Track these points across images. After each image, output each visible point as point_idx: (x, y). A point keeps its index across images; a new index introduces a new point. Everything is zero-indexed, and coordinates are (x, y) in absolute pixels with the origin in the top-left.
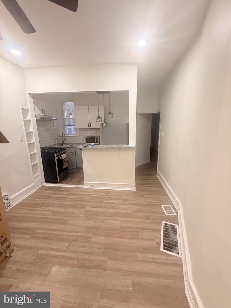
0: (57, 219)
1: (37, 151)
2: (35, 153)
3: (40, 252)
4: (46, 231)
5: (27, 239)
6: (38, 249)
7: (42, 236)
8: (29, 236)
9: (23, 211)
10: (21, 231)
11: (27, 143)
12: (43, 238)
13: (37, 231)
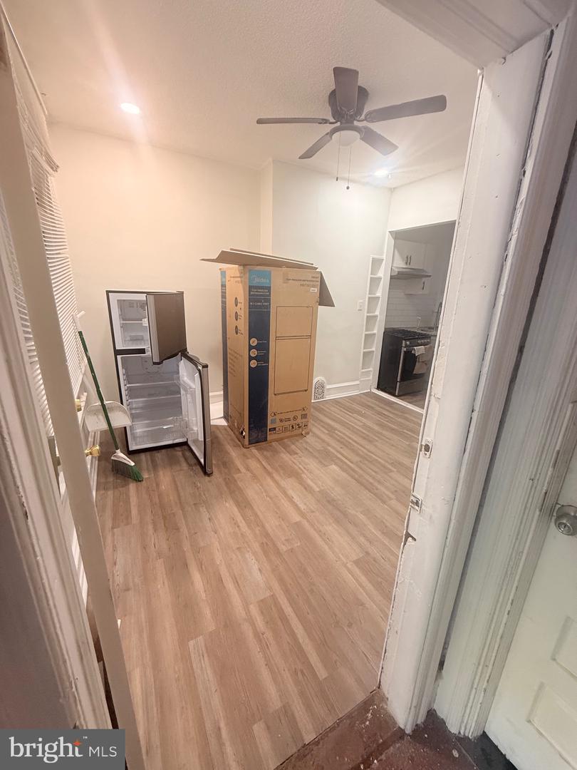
0: (364, 434)
1: (378, 331)
2: (374, 334)
3: (329, 448)
4: (344, 437)
5: (324, 432)
6: (329, 445)
7: (338, 438)
8: (327, 432)
9: (332, 408)
10: (322, 424)
11: (366, 314)
12: (338, 441)
13: (336, 432)
